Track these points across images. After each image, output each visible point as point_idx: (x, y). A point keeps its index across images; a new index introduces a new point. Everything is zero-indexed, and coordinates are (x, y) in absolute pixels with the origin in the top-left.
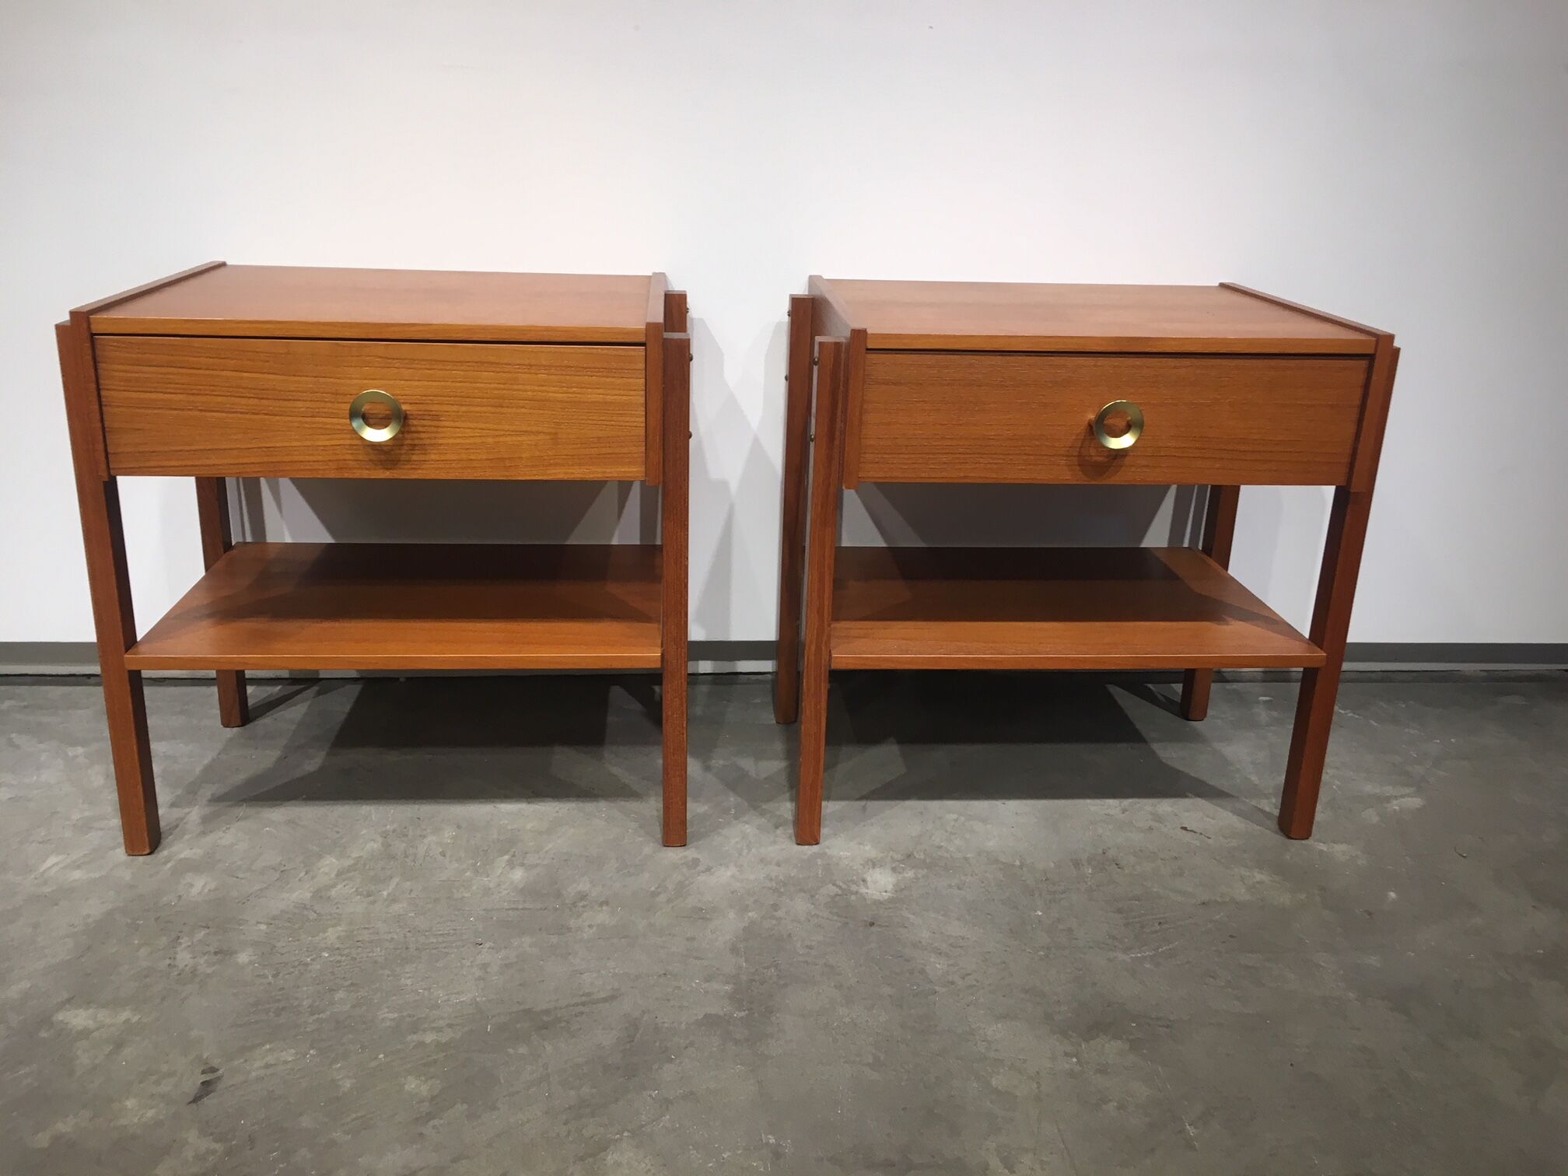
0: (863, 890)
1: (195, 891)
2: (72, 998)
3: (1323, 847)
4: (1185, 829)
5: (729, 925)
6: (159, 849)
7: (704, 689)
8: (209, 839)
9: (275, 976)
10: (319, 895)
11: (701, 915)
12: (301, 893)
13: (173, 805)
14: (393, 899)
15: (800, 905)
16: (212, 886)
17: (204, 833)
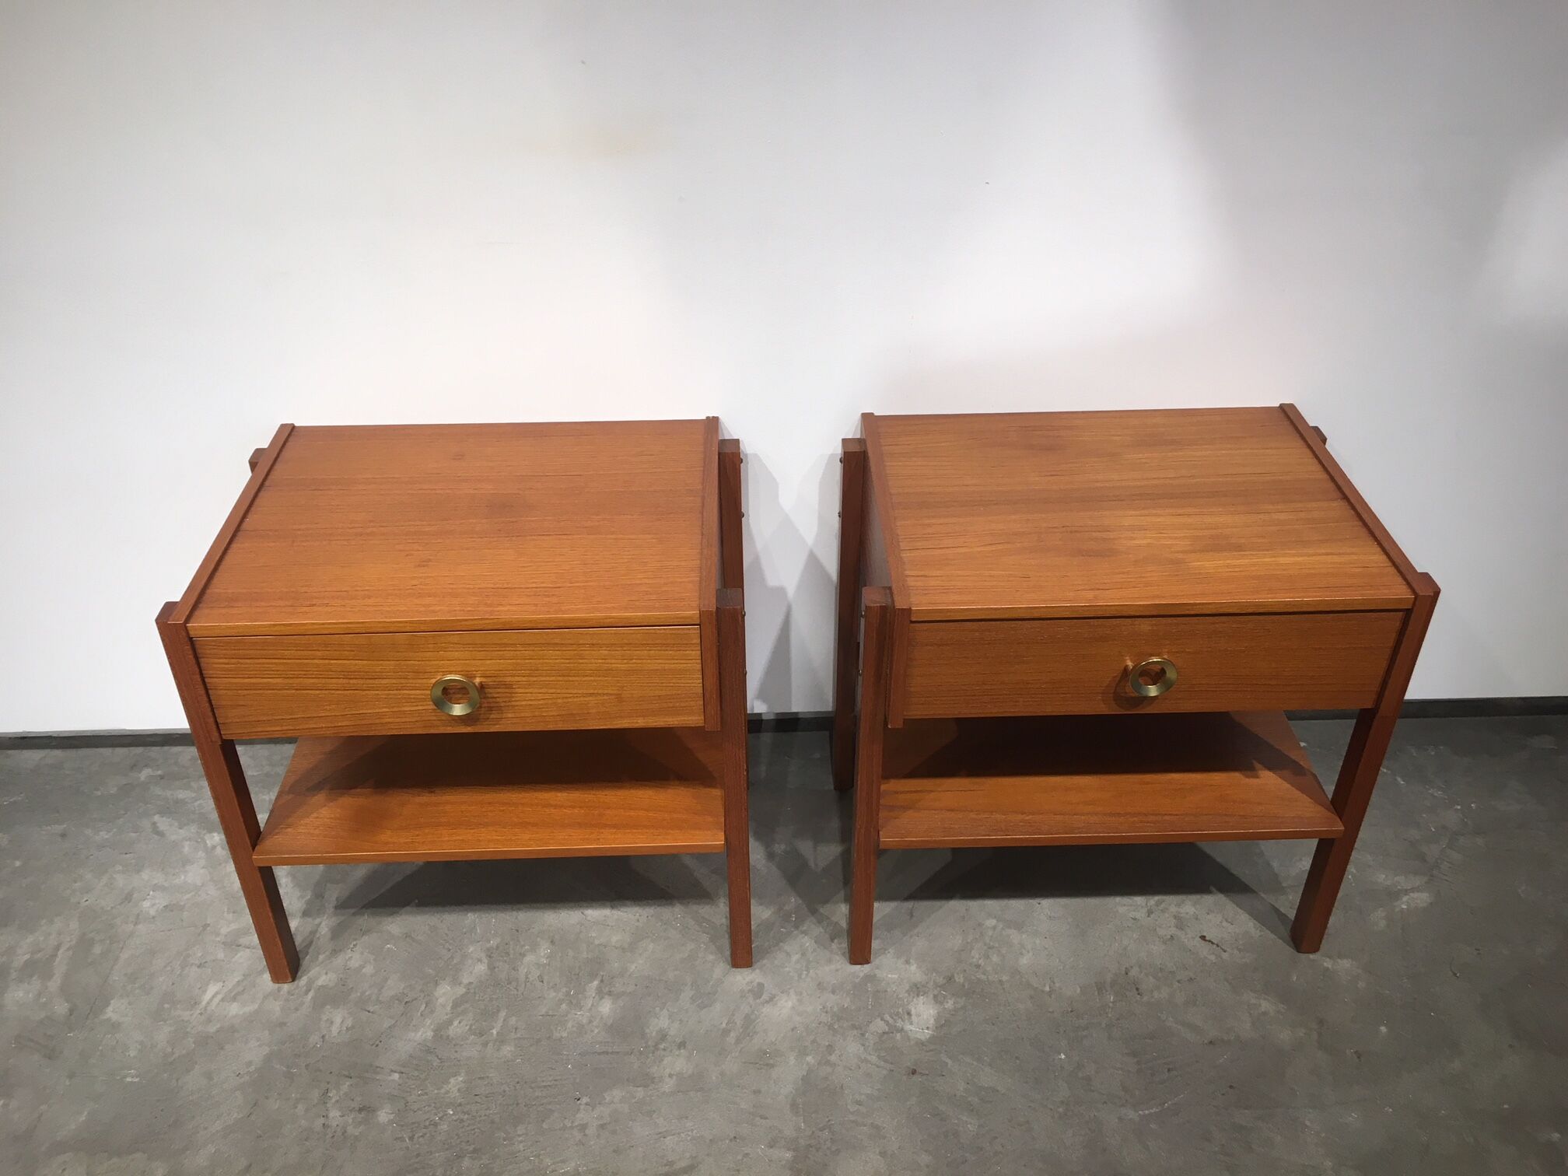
0: (908, 1027)
1: (335, 1030)
2: (250, 1165)
3: (1328, 964)
4: (1203, 938)
5: (788, 1074)
6: (299, 973)
7: (766, 738)
8: (339, 960)
9: (411, 1138)
10: (439, 1032)
11: (764, 1060)
12: (424, 1033)
13: (306, 914)
14: (501, 1040)
15: (852, 1048)
16: (349, 1022)
17: (335, 952)
